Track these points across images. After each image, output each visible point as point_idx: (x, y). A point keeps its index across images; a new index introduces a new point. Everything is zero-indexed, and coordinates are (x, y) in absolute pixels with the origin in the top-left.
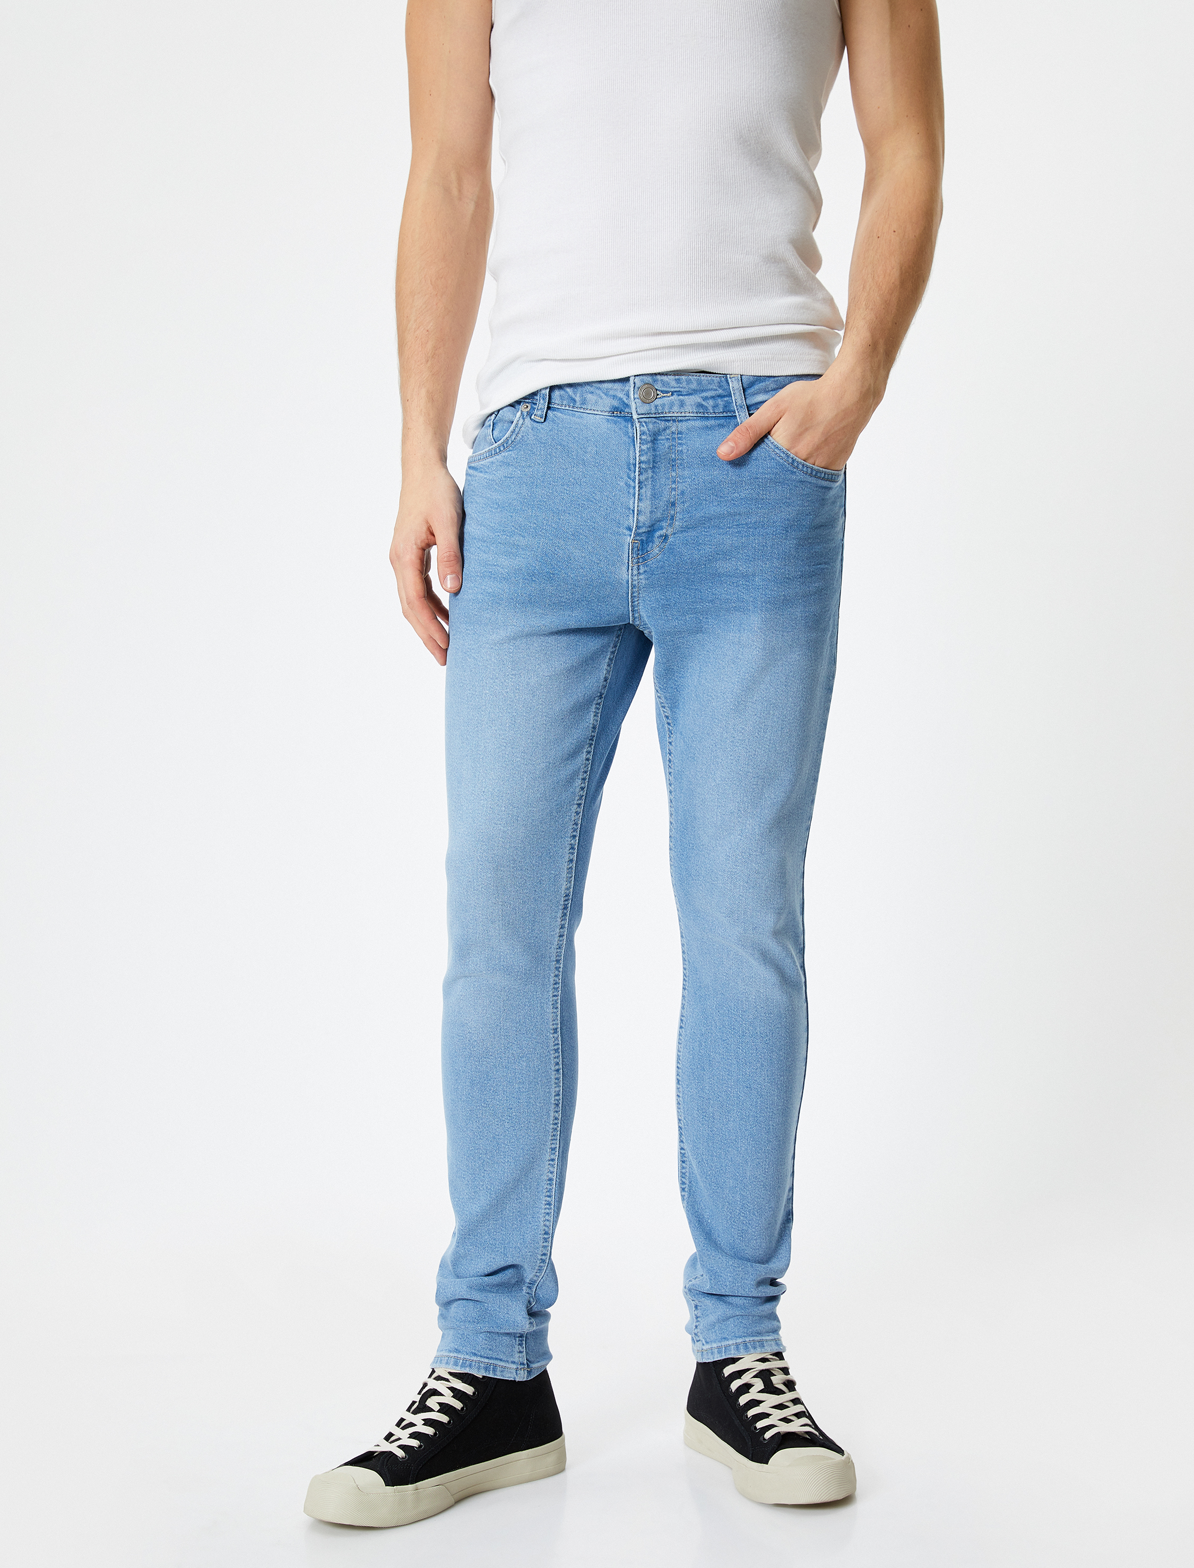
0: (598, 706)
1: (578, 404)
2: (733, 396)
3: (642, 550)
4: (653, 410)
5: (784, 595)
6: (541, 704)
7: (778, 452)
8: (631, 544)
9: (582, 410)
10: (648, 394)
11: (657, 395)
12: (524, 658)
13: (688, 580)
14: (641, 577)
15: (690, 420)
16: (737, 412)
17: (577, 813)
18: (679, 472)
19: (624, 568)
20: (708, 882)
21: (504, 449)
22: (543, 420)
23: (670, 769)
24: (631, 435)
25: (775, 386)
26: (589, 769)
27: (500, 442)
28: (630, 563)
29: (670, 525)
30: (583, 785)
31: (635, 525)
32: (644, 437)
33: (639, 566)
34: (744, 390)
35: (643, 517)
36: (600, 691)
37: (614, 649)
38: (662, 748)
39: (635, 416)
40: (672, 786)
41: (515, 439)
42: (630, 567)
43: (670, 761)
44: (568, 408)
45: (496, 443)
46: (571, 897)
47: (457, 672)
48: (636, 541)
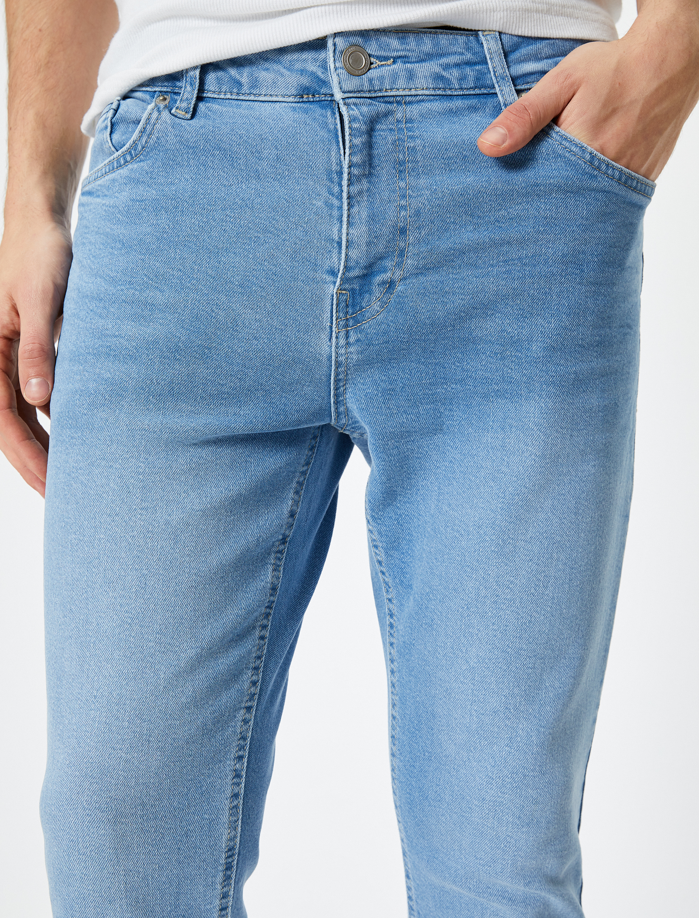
0: (279, 555)
1: (245, 89)
2: (489, 61)
3: (353, 306)
4: (366, 87)
5: (575, 373)
6: (188, 555)
7: (567, 144)
8: (335, 296)
9: (252, 98)
10: (357, 61)
11: (372, 64)
12: (161, 481)
13: (424, 350)
14: (352, 349)
15: (423, 101)
16: (496, 86)
17: (246, 721)
18: (411, 181)
19: (324, 336)
20: (456, 813)
21: (132, 158)
22: (189, 116)
23: (391, 639)
24: (332, 127)
25: (551, 52)
26: (265, 652)
27: (124, 149)
28: (334, 326)
29: (399, 265)
30: (254, 678)
31: (342, 264)
32: (355, 125)
33: (348, 332)
34: (506, 55)
35: (355, 251)
36: (283, 532)
37: (305, 468)
38: (379, 606)
39: (338, 96)
40: (395, 663)
41: (146, 142)
42: (334, 333)
43: (391, 626)
44: (228, 96)
45: (117, 151)
46: (237, 851)
47: (57, 503)
48: (343, 292)
